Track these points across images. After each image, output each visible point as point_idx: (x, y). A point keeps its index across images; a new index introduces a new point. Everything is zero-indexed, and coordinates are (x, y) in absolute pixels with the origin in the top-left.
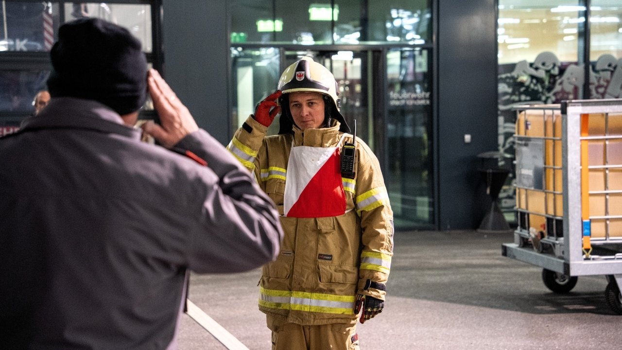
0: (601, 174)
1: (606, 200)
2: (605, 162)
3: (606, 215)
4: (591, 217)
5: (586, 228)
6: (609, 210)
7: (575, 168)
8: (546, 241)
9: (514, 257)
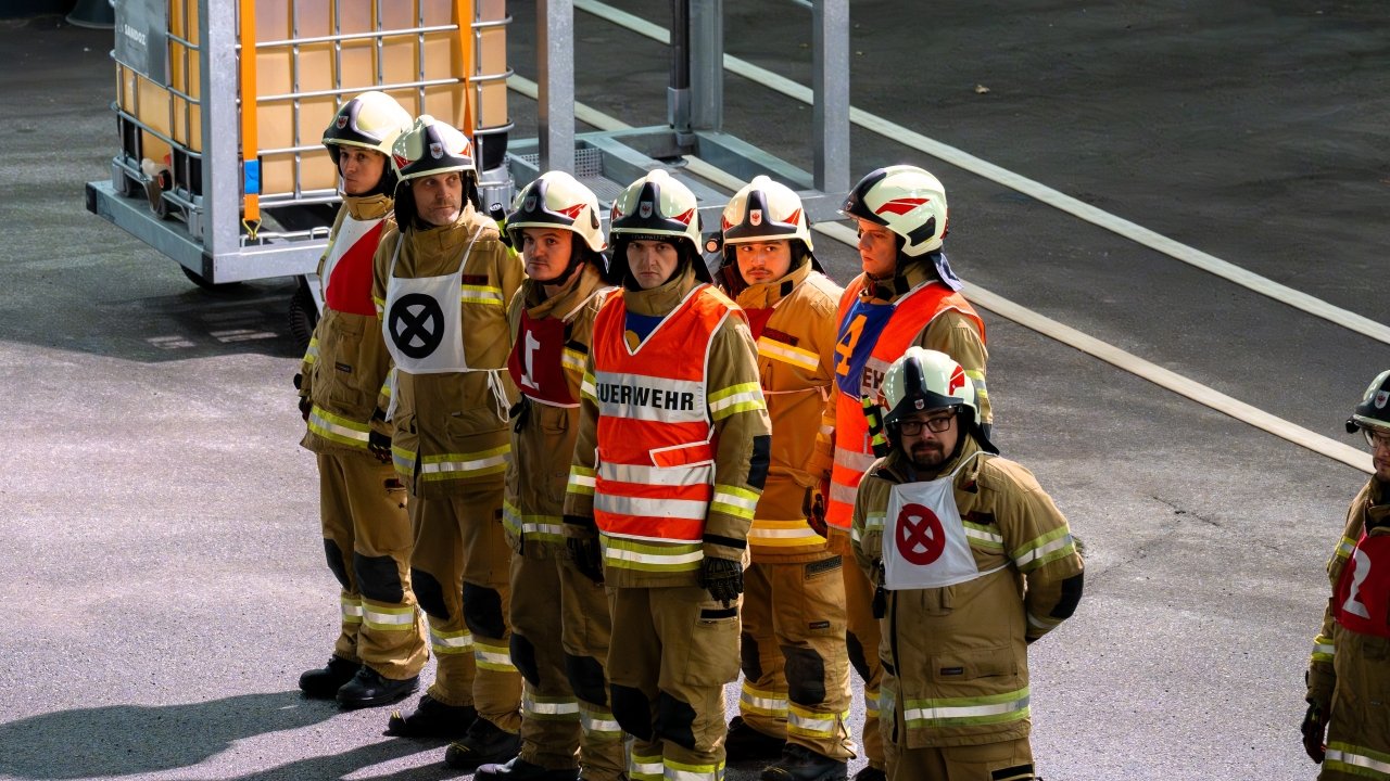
0: (285, 56)
1: (295, 112)
2: (292, 32)
3: (294, 145)
4: (259, 152)
5: (251, 175)
6: (301, 135)
7: (224, 55)
8: (171, 197)
9: (112, 219)
